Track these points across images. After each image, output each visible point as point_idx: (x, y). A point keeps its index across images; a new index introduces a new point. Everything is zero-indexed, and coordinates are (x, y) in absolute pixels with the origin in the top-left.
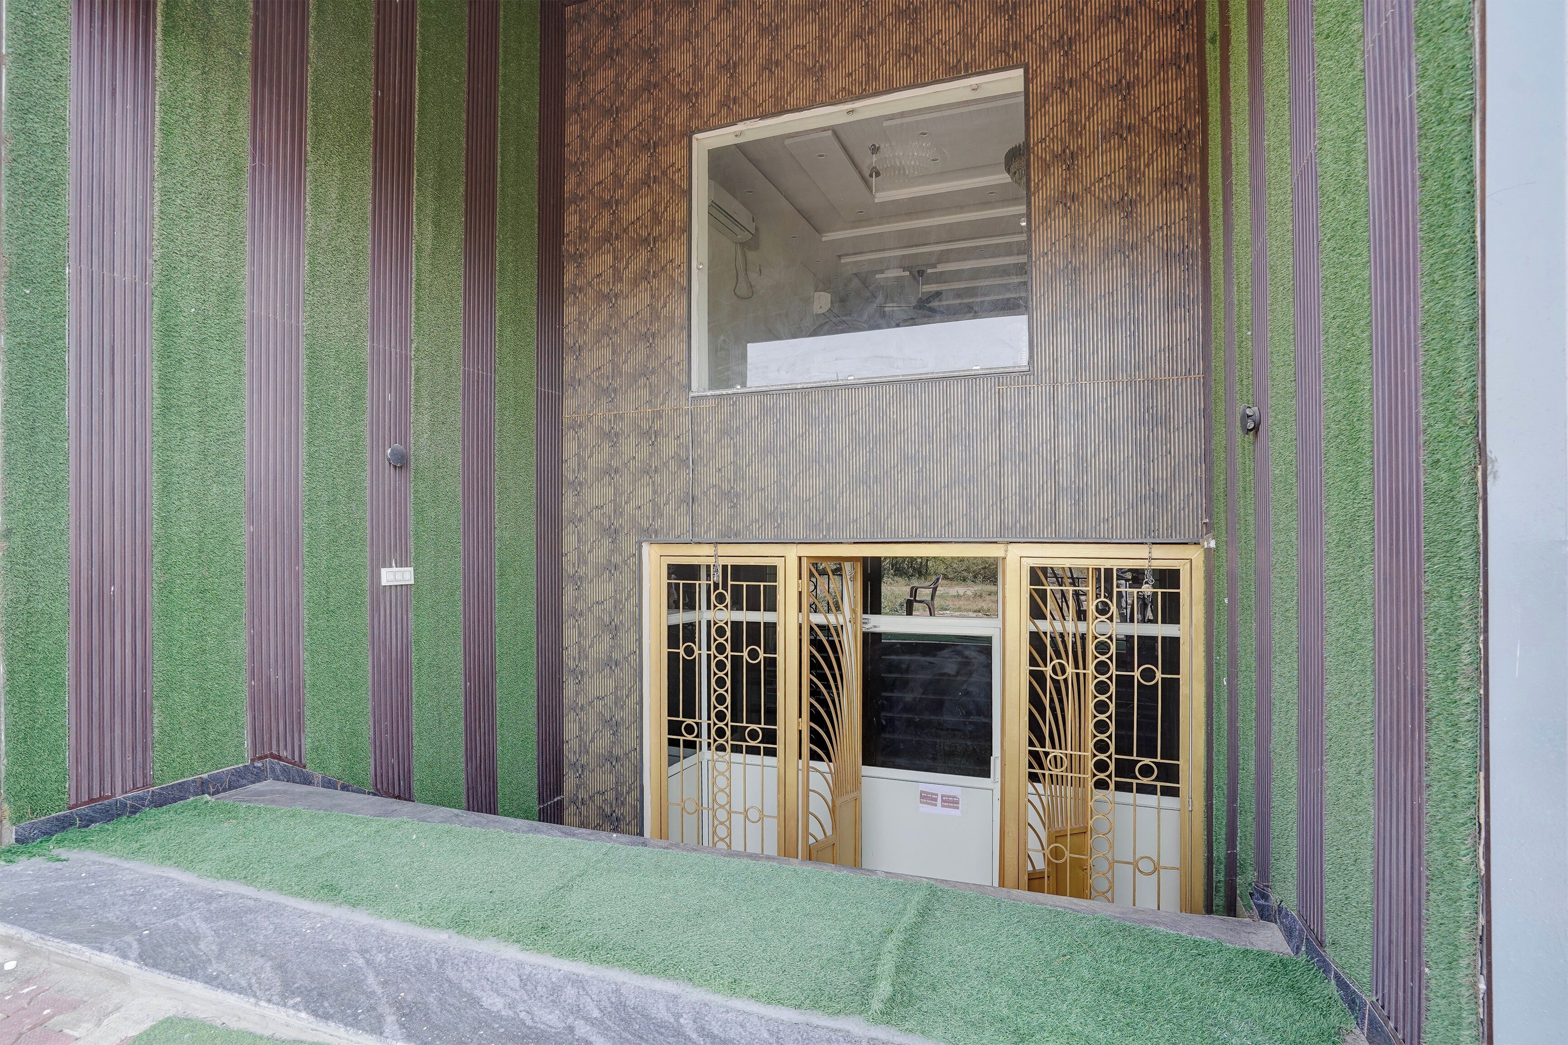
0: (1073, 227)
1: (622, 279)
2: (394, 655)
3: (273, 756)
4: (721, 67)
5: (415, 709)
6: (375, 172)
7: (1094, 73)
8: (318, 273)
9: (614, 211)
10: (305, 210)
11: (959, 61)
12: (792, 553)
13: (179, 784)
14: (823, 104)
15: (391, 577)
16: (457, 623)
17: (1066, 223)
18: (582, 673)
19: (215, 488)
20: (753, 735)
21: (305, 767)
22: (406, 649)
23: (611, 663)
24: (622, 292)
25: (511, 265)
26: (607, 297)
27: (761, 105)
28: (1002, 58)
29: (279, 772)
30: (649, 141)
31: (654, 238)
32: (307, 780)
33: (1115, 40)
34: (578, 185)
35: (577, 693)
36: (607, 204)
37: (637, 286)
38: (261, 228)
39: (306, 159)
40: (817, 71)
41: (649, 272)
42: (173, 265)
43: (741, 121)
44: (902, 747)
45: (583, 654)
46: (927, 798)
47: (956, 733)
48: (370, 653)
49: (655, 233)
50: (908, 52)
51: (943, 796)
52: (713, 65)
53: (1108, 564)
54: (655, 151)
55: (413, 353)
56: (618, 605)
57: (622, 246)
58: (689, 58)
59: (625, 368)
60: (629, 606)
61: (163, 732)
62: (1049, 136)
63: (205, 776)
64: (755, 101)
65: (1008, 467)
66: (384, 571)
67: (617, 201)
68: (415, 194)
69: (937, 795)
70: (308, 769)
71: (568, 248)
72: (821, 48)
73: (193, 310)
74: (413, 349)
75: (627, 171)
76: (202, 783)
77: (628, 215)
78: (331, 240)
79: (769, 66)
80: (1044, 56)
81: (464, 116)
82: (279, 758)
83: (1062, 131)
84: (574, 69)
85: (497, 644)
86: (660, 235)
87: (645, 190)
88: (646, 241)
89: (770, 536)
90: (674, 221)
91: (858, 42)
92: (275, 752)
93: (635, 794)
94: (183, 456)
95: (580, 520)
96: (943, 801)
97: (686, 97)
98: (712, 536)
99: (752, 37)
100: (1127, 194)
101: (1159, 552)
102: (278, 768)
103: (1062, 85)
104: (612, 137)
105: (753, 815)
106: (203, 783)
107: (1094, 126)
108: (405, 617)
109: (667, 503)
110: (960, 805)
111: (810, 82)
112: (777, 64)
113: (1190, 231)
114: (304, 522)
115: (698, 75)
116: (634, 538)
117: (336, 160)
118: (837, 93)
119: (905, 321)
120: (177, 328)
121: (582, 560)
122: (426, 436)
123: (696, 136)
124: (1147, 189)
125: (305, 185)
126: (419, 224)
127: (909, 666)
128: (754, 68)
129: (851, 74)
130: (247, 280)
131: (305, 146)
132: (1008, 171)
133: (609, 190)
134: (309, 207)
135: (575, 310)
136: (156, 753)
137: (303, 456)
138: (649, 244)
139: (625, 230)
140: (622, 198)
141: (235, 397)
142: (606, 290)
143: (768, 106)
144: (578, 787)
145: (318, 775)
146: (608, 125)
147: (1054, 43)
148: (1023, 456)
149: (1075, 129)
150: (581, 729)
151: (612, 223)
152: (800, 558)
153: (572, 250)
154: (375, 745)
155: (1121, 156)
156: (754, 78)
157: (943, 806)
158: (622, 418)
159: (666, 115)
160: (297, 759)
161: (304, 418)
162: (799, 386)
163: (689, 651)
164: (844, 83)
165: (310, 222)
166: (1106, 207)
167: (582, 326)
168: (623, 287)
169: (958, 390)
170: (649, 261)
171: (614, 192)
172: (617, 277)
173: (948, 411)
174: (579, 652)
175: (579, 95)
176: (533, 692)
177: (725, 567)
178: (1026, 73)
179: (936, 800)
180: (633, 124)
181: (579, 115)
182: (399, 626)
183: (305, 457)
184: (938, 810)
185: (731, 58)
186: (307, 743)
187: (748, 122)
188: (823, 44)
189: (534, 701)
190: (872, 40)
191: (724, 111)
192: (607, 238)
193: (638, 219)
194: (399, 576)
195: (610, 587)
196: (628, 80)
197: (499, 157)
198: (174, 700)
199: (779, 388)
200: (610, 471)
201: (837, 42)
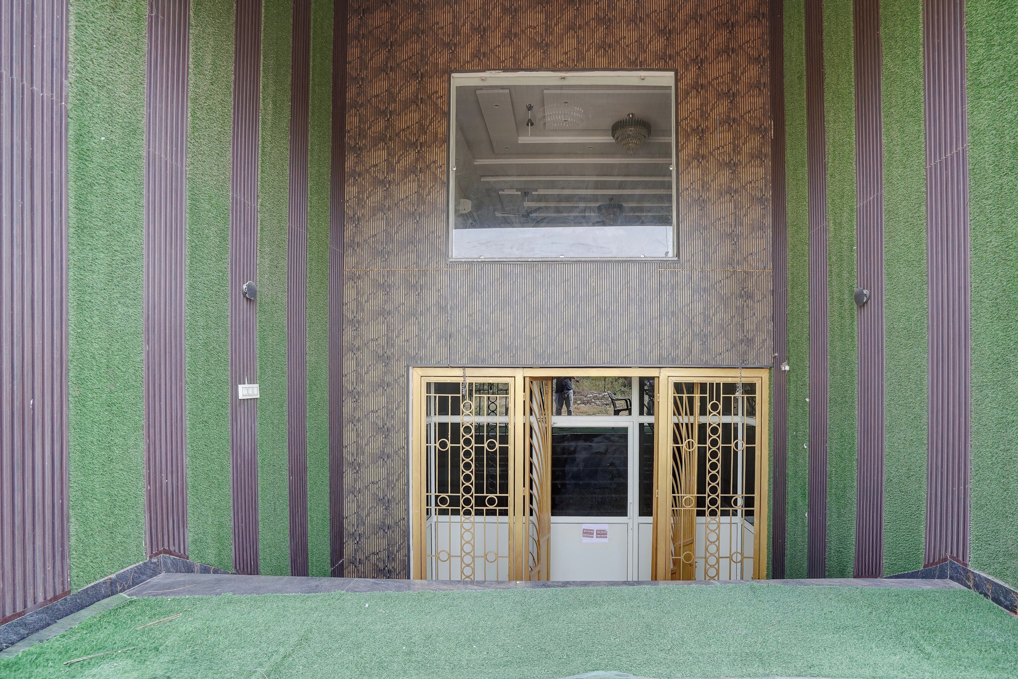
0: (703, 175)
1: (394, 171)
2: (246, 458)
3: (165, 552)
4: (474, 29)
5: (260, 501)
6: (236, 48)
7: (715, 83)
8: (197, 126)
9: (388, 119)
10: (188, 67)
11: (636, 59)
12: (519, 374)
13: (93, 587)
14: (547, 70)
15: (245, 392)
16: (285, 428)
17: (698, 172)
18: (359, 465)
19: (120, 309)
20: (491, 502)
21: (188, 558)
22: (254, 452)
23: (383, 456)
24: (394, 180)
25: (317, 147)
26: (382, 183)
27: (503, 62)
28: (662, 63)
29: (169, 565)
30: (417, 72)
31: (421, 143)
32: (189, 569)
33: (726, 66)
34: (358, 94)
35: (355, 480)
36: (383, 113)
37: (406, 177)
38: (156, 74)
39: (189, 23)
40: (544, 47)
41: (417, 168)
42: (86, 91)
43: (489, 70)
44: (571, 502)
45: (360, 450)
46: (588, 533)
47: (605, 490)
48: (231, 456)
49: (422, 139)
50: (604, 46)
51: (597, 531)
52: (468, 26)
53: (717, 380)
54: (422, 80)
55: (259, 206)
56: (390, 413)
57: (395, 146)
58: (449, 17)
59: (397, 237)
60: (399, 413)
61: (79, 540)
62: (689, 117)
63: (113, 576)
64: (499, 58)
65: (664, 320)
66: (240, 387)
67: (390, 112)
68: (261, 75)
69: (593, 530)
70: (190, 560)
71: (349, 141)
72: (546, 31)
73: (103, 138)
74: (259, 203)
75: (400, 91)
76: (111, 583)
77: (400, 123)
78: (207, 98)
79: (509, 35)
80: (686, 67)
81: (291, 20)
82: (170, 553)
83: (696, 115)
84: (356, 6)
85: (308, 445)
86: (426, 142)
87: (413, 107)
88: (414, 145)
89: (508, 362)
90: (437, 133)
91: (571, 33)
92: (166, 548)
93: (403, 552)
94: (95, 277)
95: (358, 349)
96: (597, 534)
97: (447, 45)
98: (464, 362)
99: (497, 12)
100: (732, 159)
101: (745, 373)
102: (169, 561)
103: (697, 87)
104: (387, 63)
105: (491, 557)
106: (113, 583)
107: (714, 115)
108: (253, 426)
109: (430, 337)
110: (608, 536)
111: (539, 53)
112: (516, 35)
113: (766, 186)
114: (186, 345)
115: (456, 31)
116: (403, 363)
117: (210, 30)
118: (557, 64)
119: (598, 222)
120: (89, 153)
121: (360, 379)
122: (266, 276)
123: (453, 75)
124: (743, 158)
125: (188, 45)
126: (263, 100)
127: (576, 448)
128: (498, 34)
129: (567, 53)
130: (144, 121)
131: (189, 11)
132: (614, 137)
133: (384, 103)
134: (191, 66)
135: (355, 190)
136: (73, 559)
137: (186, 285)
138: (417, 148)
139: (398, 135)
140: (395, 110)
141: (135, 226)
142: (381, 177)
143: (509, 63)
144: (356, 551)
145: (197, 563)
146: (383, 54)
147: (692, 60)
148: (673, 313)
149: (704, 115)
150: (358, 507)
151: (386, 128)
152: (524, 377)
153: (352, 143)
154: (235, 533)
155: (729, 136)
156: (498, 42)
157: (597, 537)
158: (394, 273)
159: (431, 55)
160: (182, 552)
161: (187, 251)
162: (530, 260)
163: (443, 445)
164: (562, 58)
165: (192, 79)
166: (722, 165)
167: (360, 202)
168: (396, 176)
169: (634, 269)
170: (417, 160)
171: (388, 105)
172: (391, 168)
173: (628, 282)
174: (357, 449)
175: (359, 26)
176: (327, 482)
177: (471, 384)
178: (676, 75)
179: (593, 534)
180: (405, 57)
181: (359, 41)
182: (250, 433)
183: (188, 286)
184: (595, 540)
185: (482, 24)
186: (190, 537)
187: (494, 72)
188: (548, 29)
189: (328, 488)
190: (581, 33)
191: (476, 61)
192: (382, 138)
193: (408, 127)
194: (250, 392)
195: (383, 400)
196: (401, 23)
197: (311, 60)
198: (88, 509)
199: (516, 260)
200: (383, 313)
201: (558, 30)
